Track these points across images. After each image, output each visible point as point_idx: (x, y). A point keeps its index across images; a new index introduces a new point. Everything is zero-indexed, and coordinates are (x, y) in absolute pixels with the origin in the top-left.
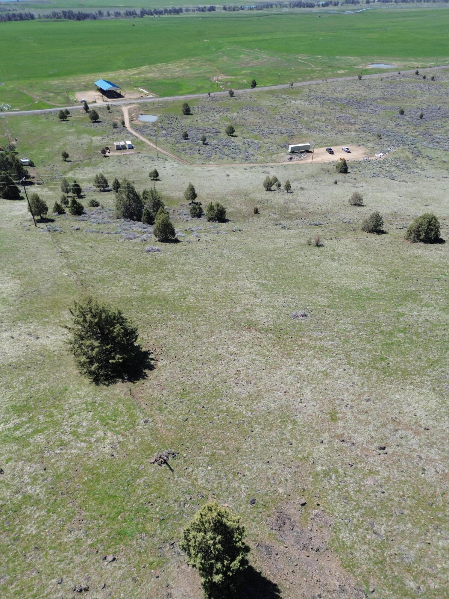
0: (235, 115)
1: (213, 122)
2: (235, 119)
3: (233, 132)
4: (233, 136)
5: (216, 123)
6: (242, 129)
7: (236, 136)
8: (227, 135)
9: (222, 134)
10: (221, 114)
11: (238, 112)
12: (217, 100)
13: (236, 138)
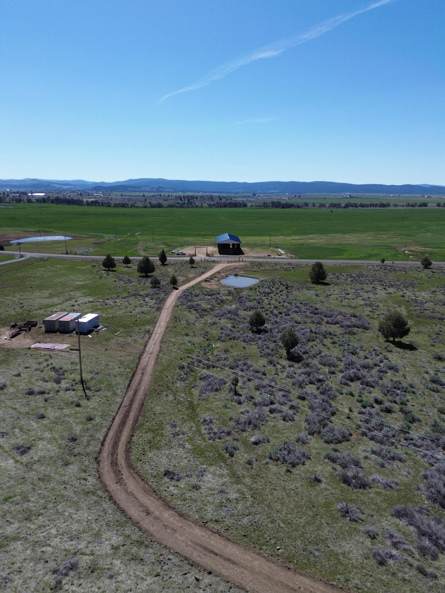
0: (424, 295)
1: (363, 303)
2: (422, 303)
3: (406, 332)
4: (401, 345)
5: (371, 305)
6: (436, 329)
7: (411, 347)
8: (382, 339)
9: (369, 334)
10: (391, 290)
11: (434, 292)
12: (395, 270)
13: (409, 354)
